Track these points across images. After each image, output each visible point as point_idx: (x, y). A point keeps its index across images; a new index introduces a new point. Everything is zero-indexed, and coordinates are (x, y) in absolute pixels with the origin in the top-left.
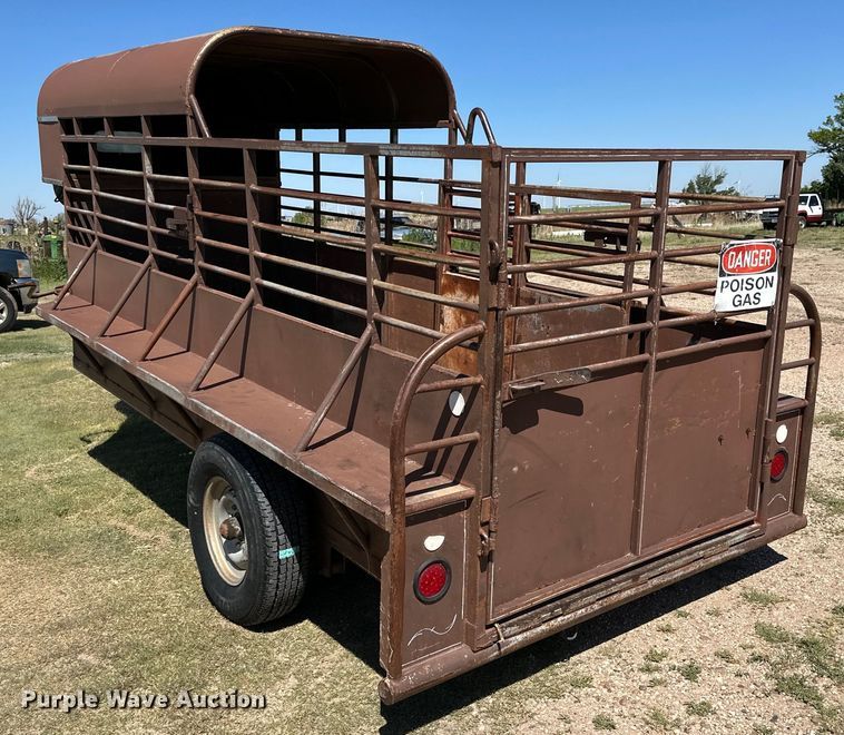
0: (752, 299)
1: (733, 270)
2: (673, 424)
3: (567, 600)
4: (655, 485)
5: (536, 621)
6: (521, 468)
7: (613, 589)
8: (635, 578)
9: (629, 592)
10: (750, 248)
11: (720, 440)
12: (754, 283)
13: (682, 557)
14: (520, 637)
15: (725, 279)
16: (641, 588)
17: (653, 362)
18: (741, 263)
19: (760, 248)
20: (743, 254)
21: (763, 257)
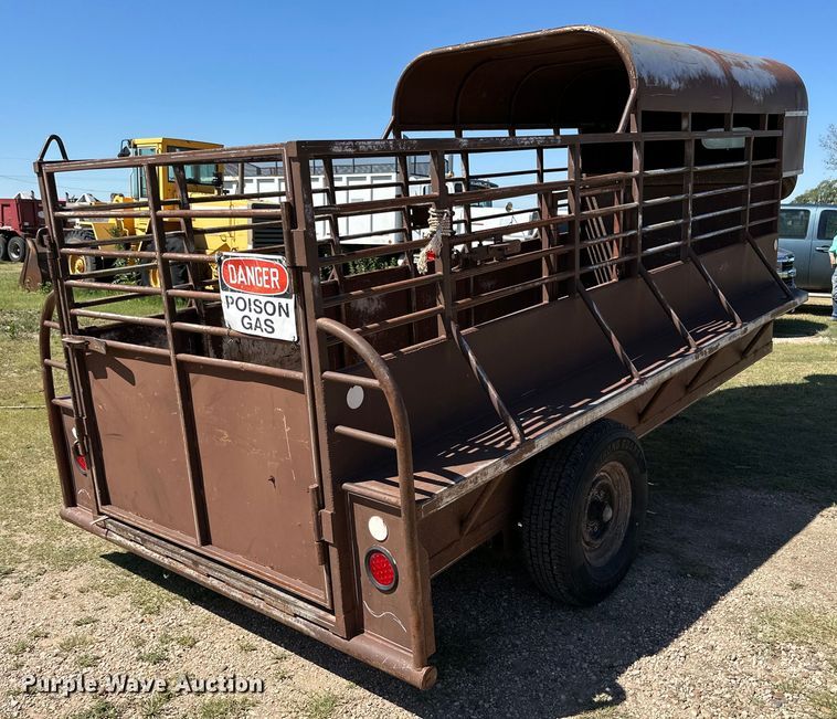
0: (263, 326)
1: (236, 285)
6: (104, 409)
7: (179, 558)
8: (195, 563)
9: (192, 571)
10: (251, 263)
11: (273, 480)
14: (118, 538)
15: (229, 293)
16: (202, 578)
17: (172, 360)
18: (244, 279)
19: (262, 264)
20: (244, 269)
21: (267, 278)
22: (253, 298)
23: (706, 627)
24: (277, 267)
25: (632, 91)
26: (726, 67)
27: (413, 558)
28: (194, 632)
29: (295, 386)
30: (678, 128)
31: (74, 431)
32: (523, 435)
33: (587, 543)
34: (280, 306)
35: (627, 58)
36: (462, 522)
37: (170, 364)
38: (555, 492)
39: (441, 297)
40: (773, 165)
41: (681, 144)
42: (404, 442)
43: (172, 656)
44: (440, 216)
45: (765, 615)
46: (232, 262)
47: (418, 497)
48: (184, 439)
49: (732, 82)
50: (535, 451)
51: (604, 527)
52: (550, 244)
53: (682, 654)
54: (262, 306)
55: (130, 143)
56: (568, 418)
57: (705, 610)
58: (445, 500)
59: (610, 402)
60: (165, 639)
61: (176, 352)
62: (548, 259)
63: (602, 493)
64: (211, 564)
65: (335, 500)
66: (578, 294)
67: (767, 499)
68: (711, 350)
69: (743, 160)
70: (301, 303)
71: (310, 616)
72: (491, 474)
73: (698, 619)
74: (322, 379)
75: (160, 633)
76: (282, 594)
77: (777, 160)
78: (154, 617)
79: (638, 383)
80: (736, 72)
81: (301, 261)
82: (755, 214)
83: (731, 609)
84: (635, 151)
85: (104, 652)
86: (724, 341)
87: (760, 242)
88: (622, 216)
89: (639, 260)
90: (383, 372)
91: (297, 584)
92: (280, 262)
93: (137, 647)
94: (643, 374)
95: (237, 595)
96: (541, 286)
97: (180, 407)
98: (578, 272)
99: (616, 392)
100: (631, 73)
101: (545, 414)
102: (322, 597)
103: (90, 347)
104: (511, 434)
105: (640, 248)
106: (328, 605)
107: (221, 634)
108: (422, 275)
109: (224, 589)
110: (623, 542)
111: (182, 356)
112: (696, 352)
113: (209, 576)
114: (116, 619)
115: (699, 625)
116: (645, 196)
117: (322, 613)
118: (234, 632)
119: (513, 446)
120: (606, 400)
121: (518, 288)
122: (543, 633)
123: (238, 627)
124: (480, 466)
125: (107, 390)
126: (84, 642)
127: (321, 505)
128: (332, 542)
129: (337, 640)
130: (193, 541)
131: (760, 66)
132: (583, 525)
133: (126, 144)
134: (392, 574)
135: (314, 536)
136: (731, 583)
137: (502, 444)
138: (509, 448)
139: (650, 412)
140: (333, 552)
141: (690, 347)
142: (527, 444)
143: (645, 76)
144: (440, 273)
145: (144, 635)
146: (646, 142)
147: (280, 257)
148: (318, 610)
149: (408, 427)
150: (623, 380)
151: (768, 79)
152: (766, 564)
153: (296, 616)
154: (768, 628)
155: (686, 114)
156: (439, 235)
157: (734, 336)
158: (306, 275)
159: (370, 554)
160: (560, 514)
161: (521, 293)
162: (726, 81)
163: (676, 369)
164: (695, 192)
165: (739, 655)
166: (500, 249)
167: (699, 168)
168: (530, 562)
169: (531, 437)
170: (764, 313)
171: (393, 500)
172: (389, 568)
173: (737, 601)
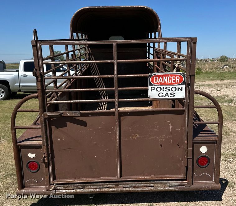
0: (170, 95)
1: (158, 83)
2: (134, 136)
3: (84, 185)
4: (128, 155)
5: (70, 188)
6: (61, 139)
7: (105, 186)
8: (117, 185)
9: (114, 189)
10: (168, 75)
11: (161, 146)
12: (170, 89)
13: (141, 183)
15: (153, 86)
16: (120, 190)
17: (117, 113)
18: (162, 81)
19: (173, 76)
20: (162, 78)
21: (174, 80)
22: (165, 87)
24: (179, 76)
34: (179, 88)
35: (158, 17)
46: (156, 76)
71: (177, 184)
74: (193, 108)
76: (162, 182)
81: (193, 73)
95: (139, 189)
100: (159, 21)
102: (182, 176)
106: (185, 178)
109: (133, 189)
113: (124, 188)
117: (181, 181)
140: (189, 161)
147: (181, 73)
153: (169, 187)
159: (199, 158)
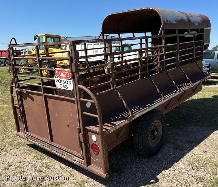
0: (65, 87)
1: (58, 76)
7: (45, 145)
10: (62, 71)
11: (68, 126)
14: (30, 140)
15: (57, 78)
16: (51, 151)
17: (43, 95)
18: (60, 75)
19: (64, 71)
20: (60, 72)
21: (66, 75)
22: (62, 80)
23: (181, 162)
24: (68, 72)
25: (162, 24)
26: (188, 17)
27: (103, 146)
28: (49, 164)
29: (73, 102)
30: (175, 33)
31: (19, 113)
32: (132, 114)
33: (150, 141)
34: (69, 82)
35: (161, 16)
36: (117, 136)
37: (42, 96)
38: (142, 128)
39: (111, 78)
40: (201, 42)
41: (176, 37)
42: (100, 116)
43: (43, 171)
44: (111, 58)
45: (197, 160)
46: (57, 71)
47: (104, 130)
48: (46, 115)
49: (189, 21)
50: (135, 118)
51: (155, 137)
52: (141, 64)
53: (174, 170)
54: (65, 82)
55: (37, 36)
56: (144, 109)
57: (181, 158)
58: (111, 131)
59: (156, 105)
60: (42, 166)
61: (44, 93)
62: (140, 68)
63: (154, 128)
64: (53, 147)
65: (83, 131)
66: (148, 77)
67: (199, 129)
68: (183, 91)
69: (193, 41)
70: (74, 81)
71: (78, 160)
72: (123, 124)
73: (179, 160)
74: (80, 100)
75: (41, 164)
76: (71, 155)
77: (203, 40)
78: (39, 160)
79: (163, 100)
80: (191, 18)
81: (74, 71)
82: (196, 54)
83: (188, 158)
84: (163, 40)
85: (26, 170)
86: (187, 88)
87: (198, 62)
88: (160, 56)
89: (165, 68)
90: (94, 98)
91: (74, 152)
92: (69, 71)
93: (34, 168)
94: (165, 97)
95: (60, 155)
96: (138, 75)
97: (45, 107)
98: (148, 71)
99: (157, 102)
100: (162, 20)
101: (139, 108)
102: (81, 155)
103: (23, 92)
104: (129, 114)
105: (165, 64)
106: (82, 158)
107: (56, 165)
108: (106, 73)
109: (57, 153)
110: (160, 141)
111: (45, 94)
112: (179, 91)
113: (53, 150)
114: (29, 161)
115: (179, 162)
116: (166, 51)
117: (81, 160)
118: (60, 164)
119: (130, 116)
120: (155, 104)
121: (132, 76)
122: (138, 164)
123: (60, 163)
124: (120, 122)
125: (27, 102)
126: (21, 167)
127: (80, 132)
128: (83, 142)
129: (84, 166)
130: (49, 141)
131: (197, 16)
132: (149, 136)
133: (36, 36)
134: (98, 150)
135: (78, 140)
136: (188, 151)
137: (127, 116)
138: (128, 117)
139: (168, 106)
140: (83, 144)
141: (178, 90)
142: (133, 116)
143: (165, 21)
144: (111, 72)
145: (36, 165)
146: (166, 37)
147: (69, 70)
148: (80, 159)
149: (101, 112)
150: (160, 99)
151: (199, 20)
152: (198, 146)
153: (74, 160)
154: (197, 163)
155: (177, 30)
156: (110, 63)
157: (190, 87)
158: (75, 74)
159: (93, 144)
160: (143, 134)
161: (132, 77)
162: (188, 21)
163: (174, 96)
164: (180, 49)
165: (189, 170)
166: (127, 66)
167: (181, 43)
168: (135, 146)
169: (134, 114)
170: (198, 81)
171: (98, 131)
172: (97, 148)
173: (189, 156)
